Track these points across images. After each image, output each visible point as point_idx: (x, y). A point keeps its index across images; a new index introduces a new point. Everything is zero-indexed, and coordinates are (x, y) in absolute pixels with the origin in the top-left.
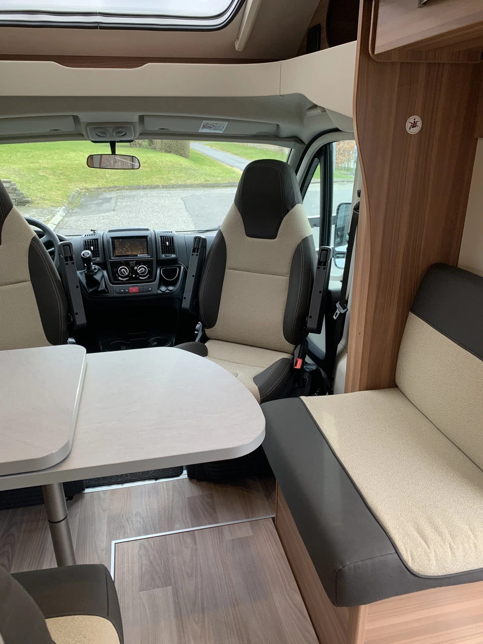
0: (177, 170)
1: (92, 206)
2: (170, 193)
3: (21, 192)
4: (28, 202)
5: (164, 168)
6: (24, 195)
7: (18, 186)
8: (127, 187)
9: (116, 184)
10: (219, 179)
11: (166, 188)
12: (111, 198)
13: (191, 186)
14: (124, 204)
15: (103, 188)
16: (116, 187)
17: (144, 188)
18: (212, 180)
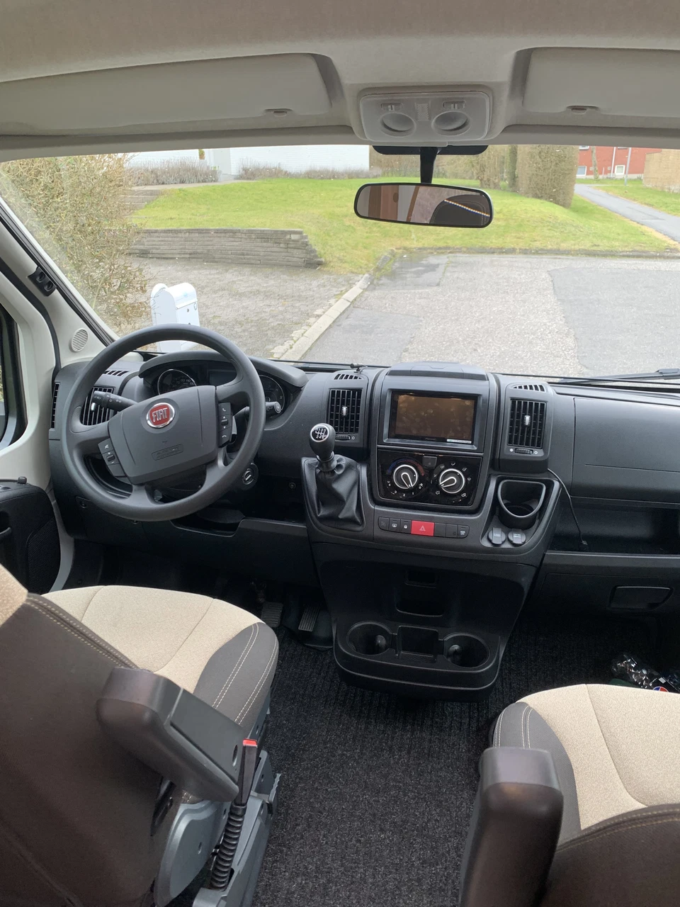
0: (548, 226)
1: (408, 276)
2: (530, 263)
3: (313, 247)
4: (320, 264)
5: (528, 221)
6: (317, 253)
7: (312, 240)
8: (465, 249)
9: (450, 243)
10: (617, 244)
11: (525, 254)
12: (437, 266)
13: (567, 253)
14: (456, 275)
15: (429, 248)
16: (449, 248)
17: (492, 251)
18: (604, 245)
